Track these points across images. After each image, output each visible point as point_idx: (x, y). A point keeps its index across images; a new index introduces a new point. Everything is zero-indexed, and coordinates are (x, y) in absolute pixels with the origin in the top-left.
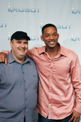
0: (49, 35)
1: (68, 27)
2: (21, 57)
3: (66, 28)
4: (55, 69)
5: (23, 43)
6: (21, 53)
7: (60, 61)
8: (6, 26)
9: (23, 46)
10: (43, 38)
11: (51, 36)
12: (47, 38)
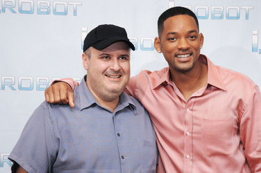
0: (176, 36)
1: (243, 16)
2: (110, 95)
3: (238, 17)
4: (197, 125)
5: (115, 58)
6: (111, 85)
7: (210, 103)
8: (75, 13)
9: (116, 67)
10: (160, 44)
11: (183, 40)
12: (172, 45)
